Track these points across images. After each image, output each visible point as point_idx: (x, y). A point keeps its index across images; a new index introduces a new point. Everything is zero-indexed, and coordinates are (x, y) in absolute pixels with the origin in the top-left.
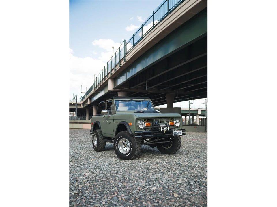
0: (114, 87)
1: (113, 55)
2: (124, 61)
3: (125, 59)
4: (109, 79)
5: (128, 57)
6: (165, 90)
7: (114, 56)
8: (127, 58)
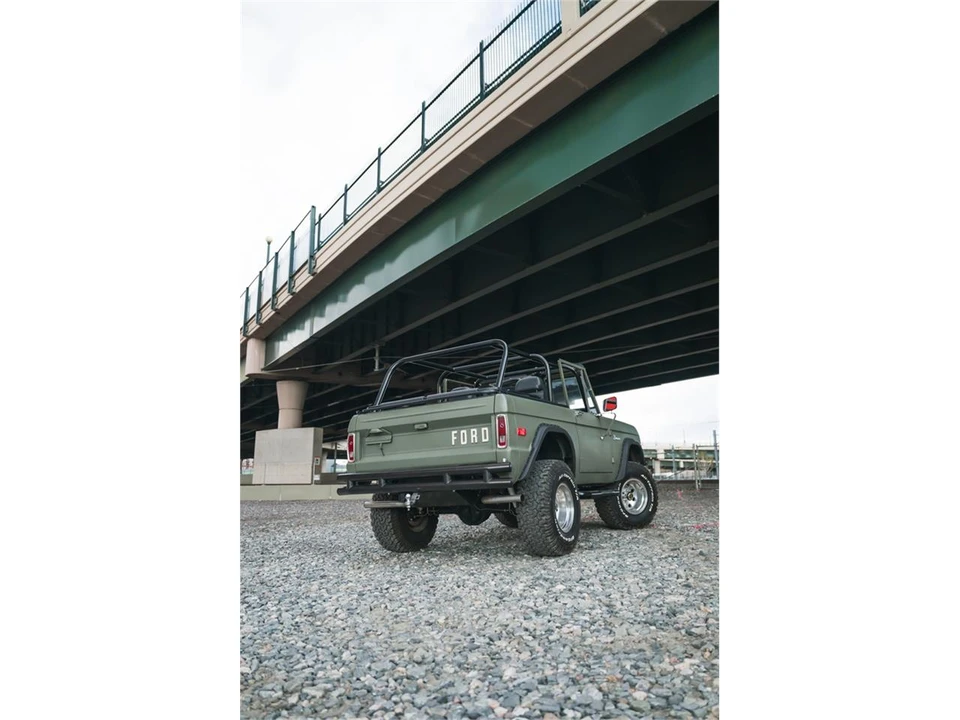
0: (266, 363)
1: (268, 263)
2: (307, 271)
3: (313, 265)
4: (249, 338)
5: (324, 260)
6: (423, 379)
7: (272, 264)
8: (319, 262)
